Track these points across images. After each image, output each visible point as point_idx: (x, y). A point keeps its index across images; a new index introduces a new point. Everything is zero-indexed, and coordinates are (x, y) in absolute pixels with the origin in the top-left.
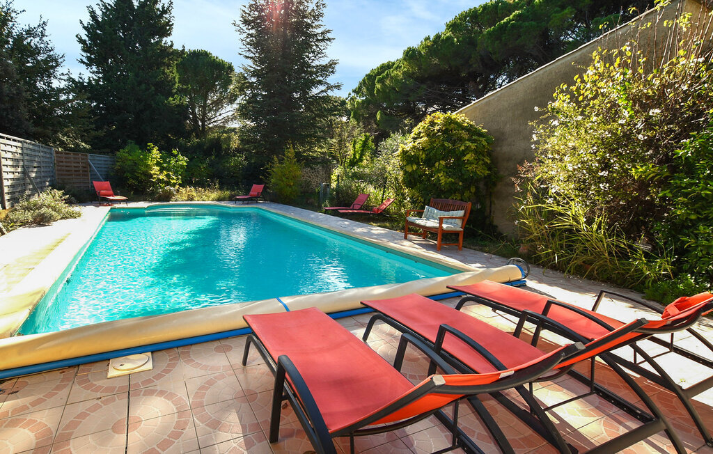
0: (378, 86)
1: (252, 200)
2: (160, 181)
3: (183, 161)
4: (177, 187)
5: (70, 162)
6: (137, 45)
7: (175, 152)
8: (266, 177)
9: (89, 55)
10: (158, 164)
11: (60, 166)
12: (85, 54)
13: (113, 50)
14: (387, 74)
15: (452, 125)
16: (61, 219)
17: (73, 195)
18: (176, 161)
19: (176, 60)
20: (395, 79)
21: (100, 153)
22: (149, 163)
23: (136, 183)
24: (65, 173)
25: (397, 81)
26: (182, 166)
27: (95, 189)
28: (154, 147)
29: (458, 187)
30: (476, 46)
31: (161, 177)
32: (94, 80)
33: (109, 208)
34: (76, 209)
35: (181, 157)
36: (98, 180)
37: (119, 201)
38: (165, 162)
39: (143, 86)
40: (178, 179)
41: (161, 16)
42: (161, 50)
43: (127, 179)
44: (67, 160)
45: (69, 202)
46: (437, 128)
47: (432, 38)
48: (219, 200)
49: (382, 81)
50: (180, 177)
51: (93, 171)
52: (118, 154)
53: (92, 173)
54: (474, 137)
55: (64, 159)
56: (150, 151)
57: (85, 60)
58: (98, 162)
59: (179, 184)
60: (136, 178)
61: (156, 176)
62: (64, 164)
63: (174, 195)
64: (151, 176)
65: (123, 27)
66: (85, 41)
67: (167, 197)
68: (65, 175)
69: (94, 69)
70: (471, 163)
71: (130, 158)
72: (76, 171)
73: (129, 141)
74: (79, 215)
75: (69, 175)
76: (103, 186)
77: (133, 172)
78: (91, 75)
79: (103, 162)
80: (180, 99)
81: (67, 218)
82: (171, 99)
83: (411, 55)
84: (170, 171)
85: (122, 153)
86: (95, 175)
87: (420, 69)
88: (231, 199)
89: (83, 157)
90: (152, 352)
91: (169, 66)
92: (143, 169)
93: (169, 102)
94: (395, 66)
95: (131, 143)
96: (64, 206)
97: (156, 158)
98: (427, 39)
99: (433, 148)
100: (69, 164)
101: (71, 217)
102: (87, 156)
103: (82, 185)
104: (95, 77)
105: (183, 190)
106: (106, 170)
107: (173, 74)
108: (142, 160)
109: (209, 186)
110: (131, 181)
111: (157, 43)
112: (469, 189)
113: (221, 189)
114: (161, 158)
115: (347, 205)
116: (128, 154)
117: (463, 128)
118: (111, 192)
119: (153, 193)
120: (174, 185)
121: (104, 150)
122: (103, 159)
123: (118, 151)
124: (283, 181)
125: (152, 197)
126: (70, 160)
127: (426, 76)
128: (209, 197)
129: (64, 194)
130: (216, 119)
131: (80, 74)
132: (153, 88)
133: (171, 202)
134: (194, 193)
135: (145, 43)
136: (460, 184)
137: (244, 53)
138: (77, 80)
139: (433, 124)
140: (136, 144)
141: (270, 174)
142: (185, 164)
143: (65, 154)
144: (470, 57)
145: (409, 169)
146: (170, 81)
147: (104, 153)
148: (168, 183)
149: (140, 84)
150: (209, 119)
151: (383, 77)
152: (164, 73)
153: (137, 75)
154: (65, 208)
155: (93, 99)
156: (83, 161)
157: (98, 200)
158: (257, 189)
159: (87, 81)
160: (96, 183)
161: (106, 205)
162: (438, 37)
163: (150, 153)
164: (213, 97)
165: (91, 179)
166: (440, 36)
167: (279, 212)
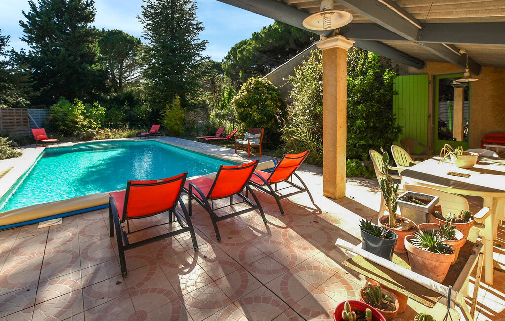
0: (239, 55)
1: (152, 136)
2: (83, 126)
3: (102, 110)
4: (97, 129)
5: (13, 116)
6: (68, 28)
7: (96, 104)
8: (161, 119)
9: (29, 35)
10: (83, 113)
11: (5, 119)
12: (26, 35)
13: (49, 32)
14: (244, 48)
15: (259, 85)
16: (6, 158)
17: (16, 140)
18: (97, 111)
19: (98, 39)
20: (248, 50)
21: (37, 108)
22: (76, 113)
23: (66, 128)
24: (9, 124)
25: (250, 53)
26: (101, 115)
27: (33, 136)
28: (79, 101)
29: (264, 120)
30: (291, 33)
31: (85, 123)
32: (34, 53)
33: (44, 148)
34: (18, 150)
35: (100, 107)
36: (36, 127)
37: (52, 143)
38: (88, 111)
39: (72, 57)
40: (98, 124)
41: (86, 8)
42: (86, 32)
43: (59, 125)
44: (11, 114)
45: (13, 146)
46: (252, 86)
47: (267, 27)
48: (129, 137)
49: (241, 52)
50: (99, 122)
51: (32, 121)
52: (52, 108)
53: (31, 123)
54: (270, 92)
55: (8, 114)
56: (76, 104)
57: (26, 39)
58: (36, 114)
59: (99, 128)
60: (66, 125)
61: (80, 123)
62: (8, 117)
63: (95, 136)
64: (77, 123)
65: (57, 16)
66: (26, 25)
67: (89, 137)
68: (9, 126)
69: (34, 45)
70: (270, 106)
71: (61, 110)
72: (17, 122)
73: (61, 97)
74: (20, 154)
75: (12, 126)
76: (39, 133)
77: (63, 120)
78: (31, 49)
79: (40, 115)
80: (101, 66)
81: (11, 157)
82: (93, 66)
83: (256, 36)
84: (92, 118)
85: (55, 107)
86: (34, 124)
87: (262, 45)
88: (137, 136)
89: (24, 112)
90: (63, 217)
91: (92, 42)
92: (71, 117)
93: (92, 68)
94: (248, 43)
95: (62, 99)
96: (8, 149)
97: (81, 109)
98: (265, 28)
99: (250, 98)
100: (12, 118)
101: (15, 156)
102: (27, 110)
103: (23, 132)
104: (34, 51)
105: (102, 132)
106: (42, 120)
107: (95, 48)
108: (70, 111)
109: (121, 127)
110: (62, 127)
111: (83, 27)
112: (271, 121)
113: (131, 129)
114: (85, 109)
115: (213, 135)
116: (60, 107)
117: (265, 86)
118: (46, 136)
119: (79, 135)
120: (95, 128)
121: (41, 106)
122: (39, 112)
123: (52, 105)
124: (172, 121)
125: (78, 138)
126: (13, 114)
127: (267, 50)
128: (121, 136)
129: (8, 140)
130: (130, 78)
131: (22, 49)
132: (80, 59)
133: (92, 141)
134: (110, 133)
135: (74, 27)
136: (265, 118)
137: (145, 36)
138: (19, 53)
139: (250, 84)
140: (66, 99)
141: (163, 117)
142: (103, 112)
143: (9, 110)
144: (289, 40)
145: (240, 111)
146: (93, 53)
147: (41, 108)
148: (90, 127)
149: (70, 55)
150: (125, 78)
151: (242, 49)
152: (88, 47)
153: (67, 50)
154: (9, 150)
155: (33, 67)
156: (23, 114)
157: (35, 143)
158: (155, 127)
159: (27, 53)
160: (34, 131)
161: (42, 147)
162: (270, 27)
163: (77, 106)
164: (127, 62)
165: (30, 127)
166: (272, 27)
167: (167, 142)
